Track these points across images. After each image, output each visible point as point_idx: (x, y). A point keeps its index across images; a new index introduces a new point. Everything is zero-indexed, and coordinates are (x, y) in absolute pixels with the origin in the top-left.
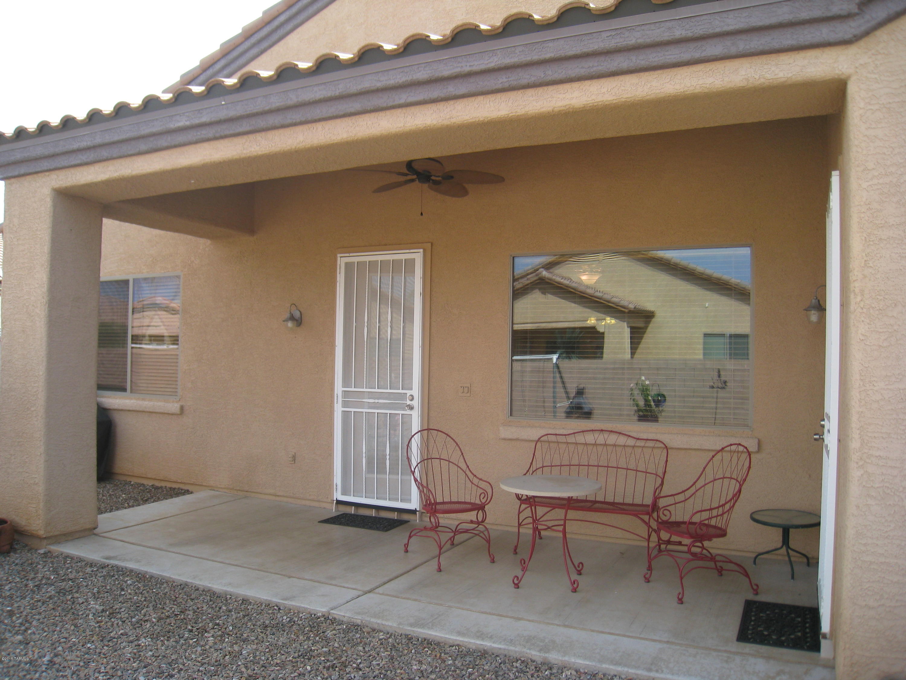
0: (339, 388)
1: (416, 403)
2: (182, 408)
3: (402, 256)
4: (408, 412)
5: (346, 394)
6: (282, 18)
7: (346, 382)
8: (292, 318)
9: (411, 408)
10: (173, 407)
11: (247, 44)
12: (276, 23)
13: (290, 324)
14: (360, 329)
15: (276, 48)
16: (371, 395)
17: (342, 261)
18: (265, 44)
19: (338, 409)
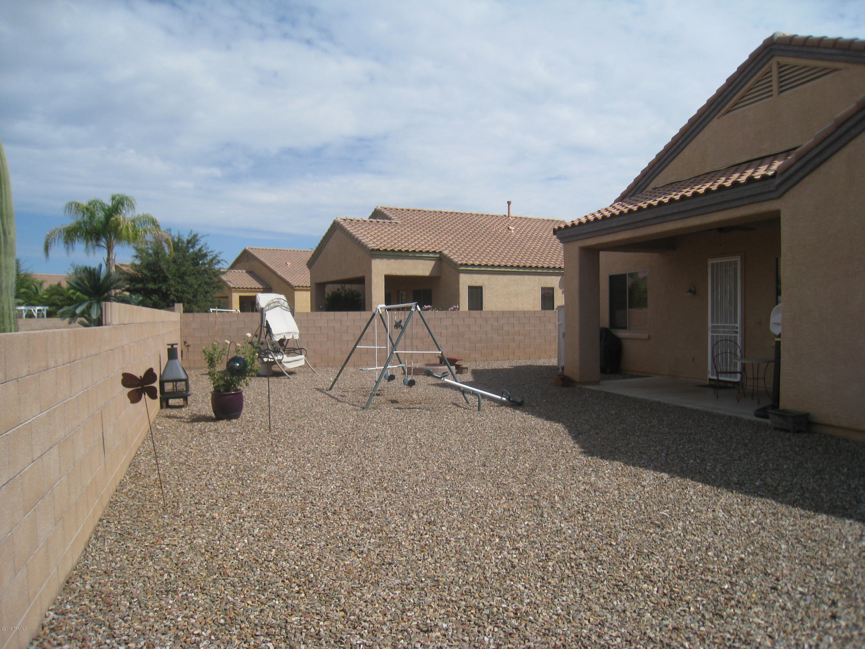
0: (710, 325)
1: (738, 330)
2: (649, 336)
3: (732, 259)
4: (736, 335)
5: (712, 327)
6: (680, 141)
7: (713, 322)
8: (690, 291)
9: (737, 333)
10: (645, 336)
11: (667, 155)
12: (677, 144)
13: (689, 294)
14: (717, 295)
15: (680, 156)
16: (724, 327)
17: (710, 262)
18: (674, 154)
19: (710, 334)
